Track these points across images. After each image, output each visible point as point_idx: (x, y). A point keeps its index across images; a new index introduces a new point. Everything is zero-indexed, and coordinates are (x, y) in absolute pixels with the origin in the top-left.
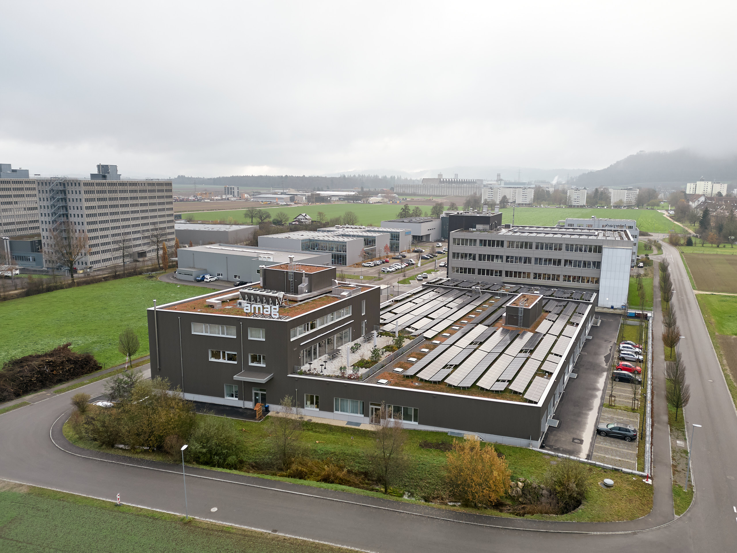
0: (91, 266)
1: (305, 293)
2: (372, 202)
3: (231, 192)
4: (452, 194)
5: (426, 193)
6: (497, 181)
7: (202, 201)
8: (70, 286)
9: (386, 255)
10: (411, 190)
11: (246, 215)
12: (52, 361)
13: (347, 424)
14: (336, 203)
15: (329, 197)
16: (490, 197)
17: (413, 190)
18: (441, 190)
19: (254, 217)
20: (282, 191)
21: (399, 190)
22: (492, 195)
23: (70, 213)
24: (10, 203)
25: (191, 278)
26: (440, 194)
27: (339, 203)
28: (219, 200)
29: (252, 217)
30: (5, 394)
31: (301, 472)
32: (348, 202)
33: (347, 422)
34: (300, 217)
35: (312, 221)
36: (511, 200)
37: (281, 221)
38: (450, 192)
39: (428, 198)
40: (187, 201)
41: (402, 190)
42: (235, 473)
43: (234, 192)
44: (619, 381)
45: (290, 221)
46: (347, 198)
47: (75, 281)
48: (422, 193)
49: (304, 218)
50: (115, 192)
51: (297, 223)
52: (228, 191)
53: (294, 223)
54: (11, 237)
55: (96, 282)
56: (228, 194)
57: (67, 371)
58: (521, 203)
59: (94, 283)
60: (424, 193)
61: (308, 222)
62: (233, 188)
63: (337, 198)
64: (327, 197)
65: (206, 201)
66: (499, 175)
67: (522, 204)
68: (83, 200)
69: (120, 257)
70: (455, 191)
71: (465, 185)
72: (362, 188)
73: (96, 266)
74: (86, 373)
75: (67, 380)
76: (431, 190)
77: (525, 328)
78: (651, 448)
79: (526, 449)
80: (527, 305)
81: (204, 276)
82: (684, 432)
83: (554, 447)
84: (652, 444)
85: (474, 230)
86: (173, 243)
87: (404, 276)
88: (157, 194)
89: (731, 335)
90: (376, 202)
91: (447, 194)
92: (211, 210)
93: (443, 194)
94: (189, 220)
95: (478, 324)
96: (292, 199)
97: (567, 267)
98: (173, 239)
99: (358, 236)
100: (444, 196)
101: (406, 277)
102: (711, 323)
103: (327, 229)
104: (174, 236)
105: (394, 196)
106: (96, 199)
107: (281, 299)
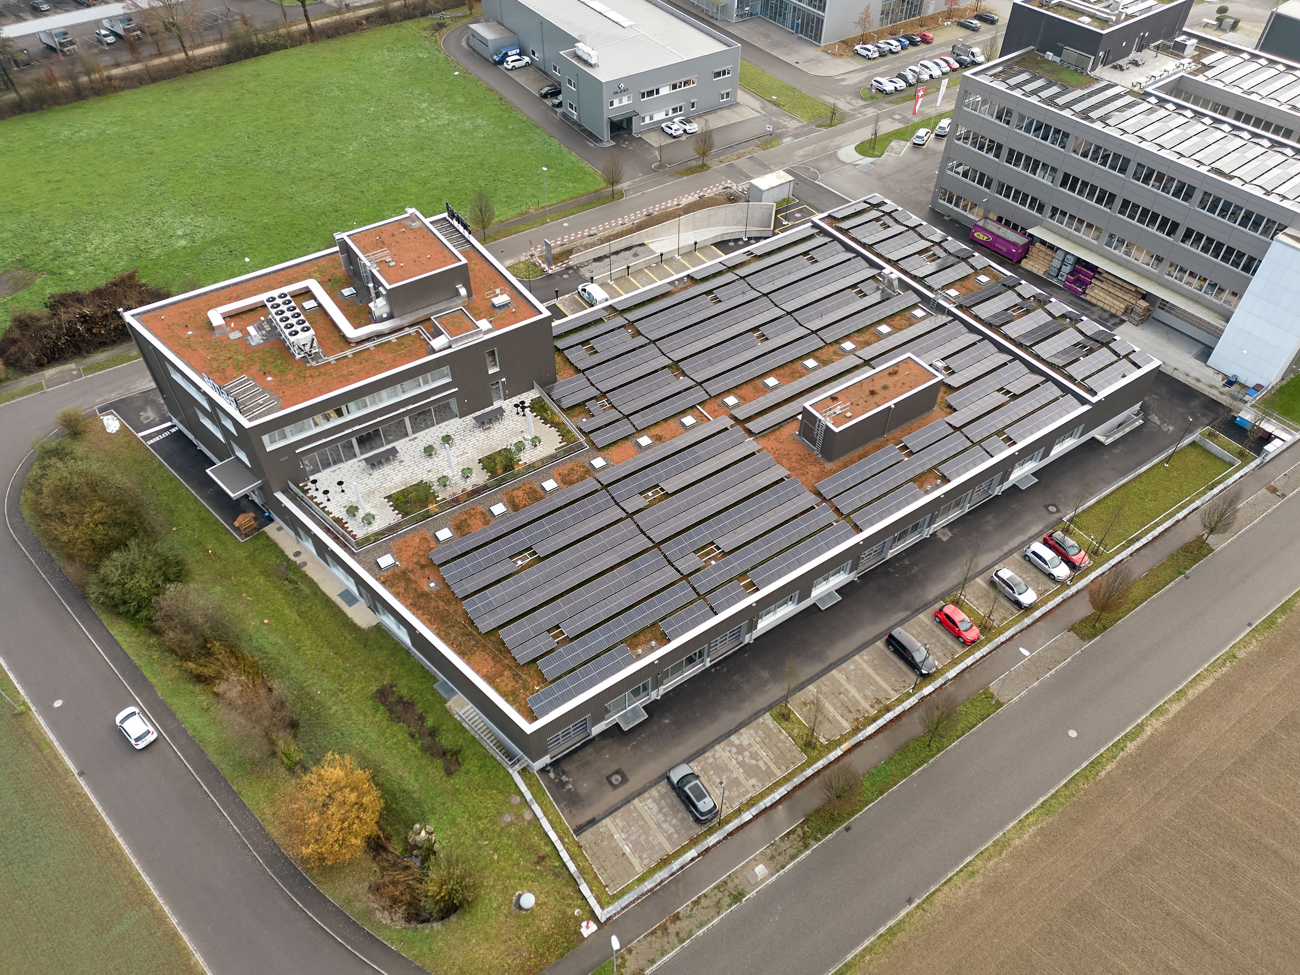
9: (948, 8)
13: (338, 596)
25: (487, 53)
33: (344, 590)
57: (112, 329)
77: (822, 461)
78: (693, 860)
79: (504, 769)
80: (849, 414)
81: (506, 55)
82: (806, 847)
83: (564, 778)
84: (708, 850)
85: (1057, 59)
87: (876, 123)
95: (736, 423)
97: (1187, 245)
101: (881, 128)
107: (304, 346)
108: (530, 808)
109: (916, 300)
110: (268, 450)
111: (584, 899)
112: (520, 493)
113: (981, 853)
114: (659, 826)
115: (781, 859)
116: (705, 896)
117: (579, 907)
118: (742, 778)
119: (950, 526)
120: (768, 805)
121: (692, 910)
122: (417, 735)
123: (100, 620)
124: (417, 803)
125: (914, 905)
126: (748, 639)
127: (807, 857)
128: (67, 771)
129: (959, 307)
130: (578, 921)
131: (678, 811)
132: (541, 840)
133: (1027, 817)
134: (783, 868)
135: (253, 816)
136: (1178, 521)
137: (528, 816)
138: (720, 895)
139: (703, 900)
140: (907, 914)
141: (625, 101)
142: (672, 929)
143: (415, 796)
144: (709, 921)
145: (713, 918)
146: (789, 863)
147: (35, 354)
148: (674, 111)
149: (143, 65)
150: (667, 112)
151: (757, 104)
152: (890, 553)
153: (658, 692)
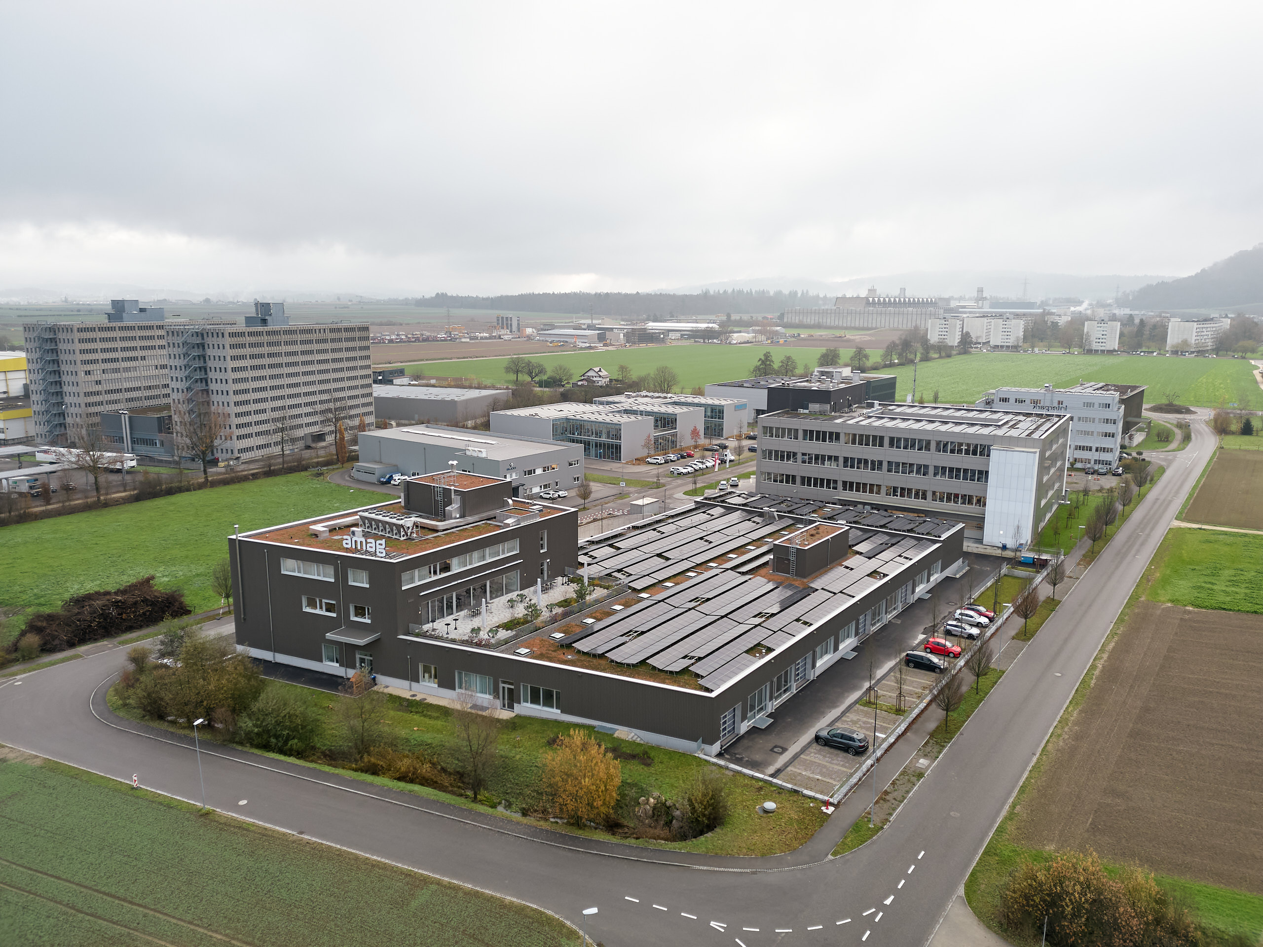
0: (239, 455)
1: (456, 518)
2: (735, 342)
3: (507, 324)
4: (887, 324)
5: (841, 323)
6: (977, 300)
8: (201, 486)
9: (694, 443)
10: (813, 318)
11: (508, 370)
12: (120, 601)
13: (469, 708)
14: (674, 343)
15: (663, 333)
16: (943, 333)
17: (817, 318)
18: (866, 319)
19: (522, 372)
20: (589, 321)
21: (793, 318)
22: (946, 330)
23: (210, 377)
24: (135, 359)
25: (373, 479)
26: (865, 325)
27: (680, 343)
28: (486, 338)
29: (517, 372)
30: (57, 642)
31: (375, 765)
32: (695, 342)
33: (469, 705)
34: (591, 374)
35: (611, 380)
36: (984, 338)
37: (561, 380)
38: (883, 321)
39: (838, 333)
40: (433, 340)
41: (797, 318)
42: (289, 761)
43: (511, 325)
44: (914, 667)
45: (575, 379)
46: (695, 335)
47: (210, 479)
48: (832, 324)
49: (597, 375)
50: (278, 344)
51: (585, 383)
52: (504, 323)
53: (580, 383)
54: (131, 410)
55: (239, 482)
56: (503, 328)
57: (140, 615)
58: (1000, 344)
59: (235, 483)
60: (837, 323)
61: (602, 382)
62: (511, 318)
63: (678, 335)
64: (660, 333)
65: (463, 340)
66: (980, 290)
67: (1002, 347)
68: (228, 358)
69: (276, 444)
70: (892, 320)
71: (910, 309)
72: (729, 316)
73: (245, 456)
75: (140, 627)
76: (849, 319)
79: (691, 755)
80: (808, 542)
81: (393, 476)
82: (944, 747)
83: (738, 756)
84: (878, 760)
85: (806, 411)
86: (371, 419)
87: (695, 484)
88: (345, 345)
89: (1164, 602)
90: (742, 341)
91: (878, 326)
92: (464, 358)
93: (870, 326)
94: (417, 377)
95: (728, 569)
96: (601, 338)
97: (938, 477)
98: (370, 413)
99: (648, 414)
100: (871, 329)
101: (698, 486)
102: (1148, 581)
103: (610, 399)
104: (371, 409)
105: (777, 331)
106: (248, 357)
107: (409, 528)
108: (727, 768)
109: (791, 522)
110: (403, 588)
111: (810, 797)
112: (600, 614)
113: (1056, 727)
114: (831, 763)
115: (933, 755)
116: (896, 779)
117: (812, 802)
121: (894, 787)
124: (634, 785)
125: (1038, 755)
126: (813, 675)
127: (949, 751)
128: (284, 834)
129: (825, 519)
130: (819, 808)
132: (751, 779)
133: (1067, 709)
134: (938, 758)
137: (729, 772)
138: (906, 777)
139: (898, 782)
140: (1038, 759)
141: (514, 477)
142: (889, 798)
143: (628, 781)
144: (911, 789)
145: (913, 788)
146: (939, 755)
148: (545, 487)
149: (61, 505)
150: (541, 487)
151: (599, 485)
152: (874, 629)
153: (772, 706)
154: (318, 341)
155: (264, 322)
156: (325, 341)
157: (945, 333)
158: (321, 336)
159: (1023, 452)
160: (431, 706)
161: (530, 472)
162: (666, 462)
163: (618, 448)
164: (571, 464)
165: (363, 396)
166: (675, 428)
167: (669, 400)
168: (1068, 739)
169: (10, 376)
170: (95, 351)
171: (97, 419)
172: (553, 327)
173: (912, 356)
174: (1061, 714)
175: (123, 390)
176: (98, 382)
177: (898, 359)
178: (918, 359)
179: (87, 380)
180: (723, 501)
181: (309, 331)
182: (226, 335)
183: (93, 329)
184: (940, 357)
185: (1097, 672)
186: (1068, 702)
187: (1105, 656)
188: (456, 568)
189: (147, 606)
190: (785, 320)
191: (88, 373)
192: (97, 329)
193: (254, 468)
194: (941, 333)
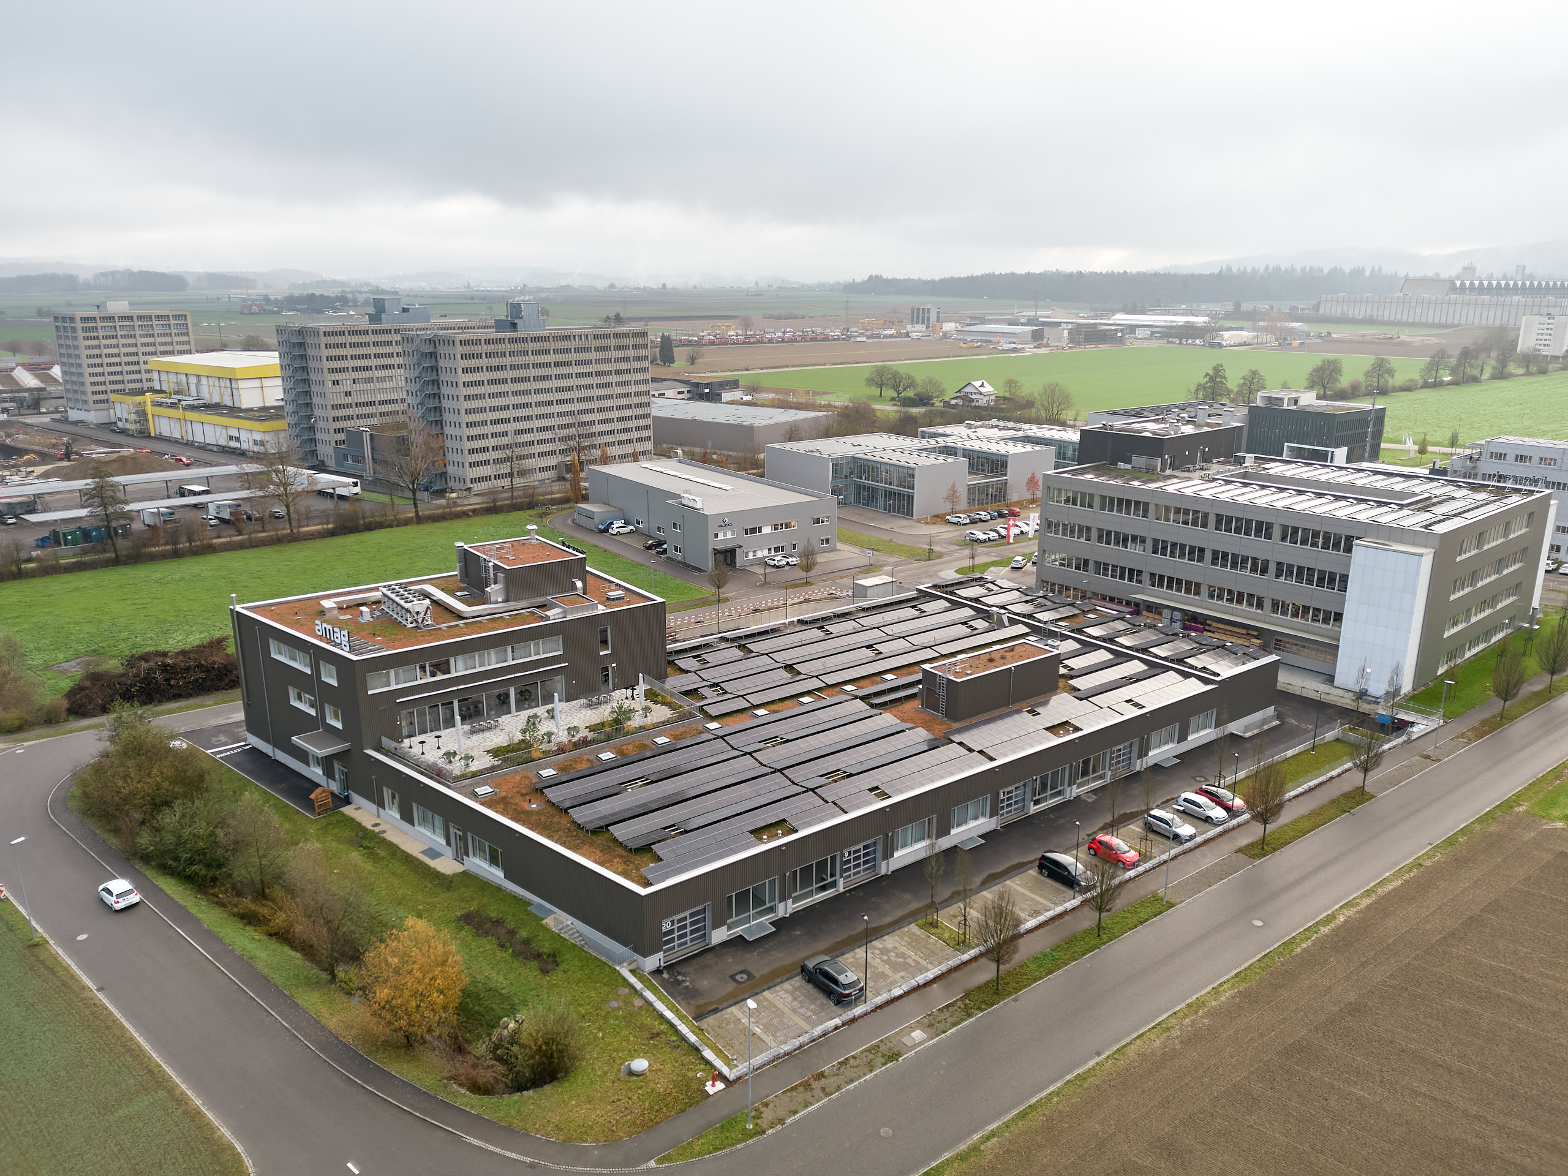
0: (472, 486)
1: (497, 602)
2: (1226, 343)
3: (923, 318)
5: (1403, 317)
7: (852, 339)
8: (407, 522)
9: (1030, 497)
10: (1363, 309)
11: (870, 382)
12: (169, 665)
13: (423, 852)
14: (1137, 344)
15: (1121, 331)
16: (1544, 337)
17: (1369, 310)
19: (887, 385)
20: (1031, 313)
21: (1334, 309)
22: (1549, 332)
23: (443, 392)
25: (592, 525)
26: (1443, 321)
27: (1146, 344)
28: (891, 336)
29: (881, 386)
31: (256, 914)
32: (1168, 342)
33: (426, 847)
34: (968, 389)
35: (997, 398)
37: (931, 398)
38: (1471, 315)
39: (1391, 331)
41: (1339, 309)
43: (928, 319)
44: (1048, 876)
45: (947, 399)
46: (1168, 333)
47: (420, 514)
48: (1392, 318)
49: (977, 391)
50: (525, 353)
51: (961, 402)
52: (919, 316)
53: (953, 402)
54: (374, 427)
55: (451, 519)
56: (918, 323)
59: (446, 520)
60: (1399, 317)
61: (983, 402)
62: (929, 309)
63: (1148, 332)
64: (1116, 330)
65: (859, 339)
68: (459, 371)
69: (504, 475)
70: (1485, 313)
72: (1237, 305)
73: (477, 487)
74: (223, 689)
75: (189, 696)
76: (1418, 311)
77: (948, 722)
78: (836, 1028)
79: (610, 967)
80: (969, 672)
81: (612, 523)
82: (970, 1015)
83: (680, 978)
84: (854, 1020)
85: (1129, 467)
86: (649, 446)
87: (973, 558)
88: (614, 354)
89: (1553, 821)
90: (1237, 342)
91: (1463, 322)
92: (841, 364)
93: (1450, 321)
94: (752, 390)
95: (856, 697)
96: (1037, 336)
97: (1282, 579)
98: (648, 439)
99: (967, 453)
100: (1446, 326)
101: (978, 560)
102: (1557, 778)
103: (941, 430)
104: (649, 433)
105: (1293, 329)
106: (485, 368)
107: (418, 613)
108: (641, 996)
109: (1027, 630)
110: (370, 692)
111: (708, 1063)
112: (630, 747)
113: (1175, 1013)
114: (795, 1011)
115: (941, 1026)
116: (853, 1057)
117: (703, 1070)
118: (888, 972)
119: (1094, 791)
120: (921, 982)
121: (839, 1069)
122: (508, 944)
123: (145, 875)
124: (506, 998)
125: (1103, 1057)
126: (886, 868)
127: (972, 1024)
128: (84, 988)
129: (1073, 631)
130: (703, 1083)
131: (816, 999)
132: (655, 1020)
133: (1221, 985)
134: (945, 1032)
135: (307, 1013)
136: (1332, 778)
137: (638, 1003)
138: (871, 1056)
139: (852, 1061)
140: (1097, 1064)
141: (729, 535)
142: (816, 1085)
143: (503, 991)
144: (860, 1077)
145: (865, 1075)
146: (950, 1029)
147: (103, 700)
148: (777, 549)
149: (247, 537)
150: (770, 549)
151: (856, 550)
152: (1033, 809)
153: (786, 908)
154: (578, 350)
155: (514, 326)
156: (587, 350)
157: (1548, 337)
158: (583, 343)
159: (1402, 552)
160: (384, 841)
161: (753, 531)
162: (973, 522)
163: (910, 498)
164: (817, 521)
165: (638, 417)
166: (1005, 475)
167: (1020, 434)
168: (1177, 1038)
169: (266, 382)
170: (343, 358)
171: (342, 436)
172: (983, 321)
173: (1475, 372)
174: (1203, 993)
175: (377, 403)
176: (348, 394)
177: (1450, 375)
178: (1487, 375)
179: (334, 390)
180: (952, 593)
181: (567, 338)
182: (457, 343)
183: (342, 333)
184: (1528, 374)
185: (1324, 930)
186: (1235, 972)
187: (1365, 902)
188: (459, 668)
189: (202, 672)
190: (1321, 311)
191: (336, 383)
192: (346, 333)
193: (474, 502)
194: (1540, 337)
